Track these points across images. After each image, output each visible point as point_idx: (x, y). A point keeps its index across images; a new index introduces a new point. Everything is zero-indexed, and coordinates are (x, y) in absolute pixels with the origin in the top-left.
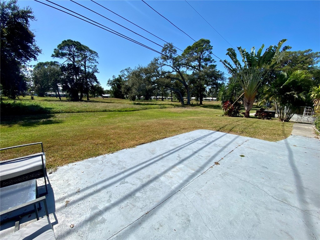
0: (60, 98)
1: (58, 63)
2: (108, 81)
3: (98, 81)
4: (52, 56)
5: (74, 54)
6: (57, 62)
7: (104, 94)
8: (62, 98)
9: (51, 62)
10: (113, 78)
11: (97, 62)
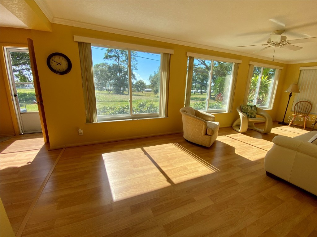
0: (109, 92)
1: (108, 63)
2: (150, 77)
3: (135, 77)
4: (104, 59)
5: (118, 55)
6: (106, 63)
7: (146, 88)
8: (110, 92)
9: (103, 63)
10: (154, 74)
11: (137, 61)
